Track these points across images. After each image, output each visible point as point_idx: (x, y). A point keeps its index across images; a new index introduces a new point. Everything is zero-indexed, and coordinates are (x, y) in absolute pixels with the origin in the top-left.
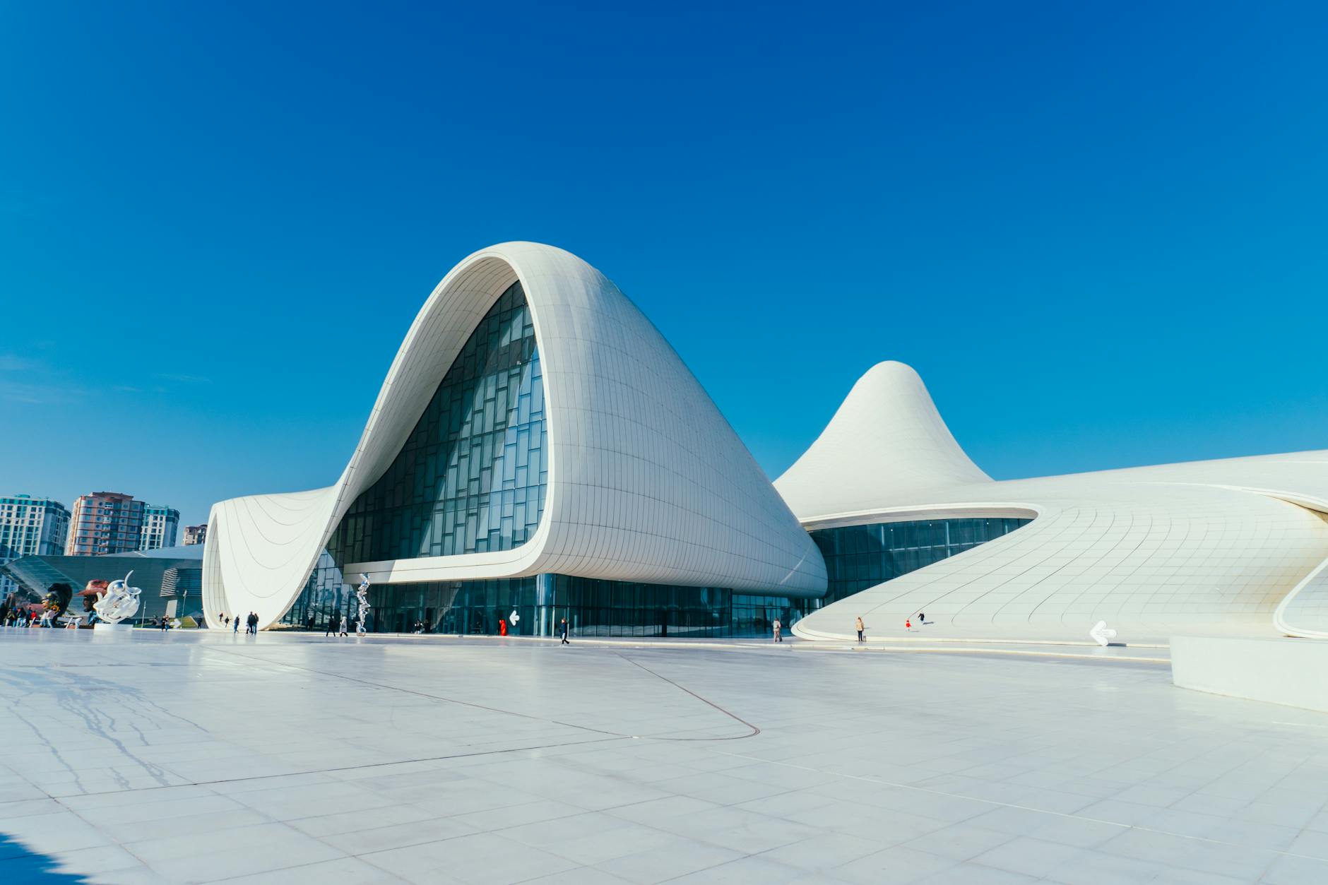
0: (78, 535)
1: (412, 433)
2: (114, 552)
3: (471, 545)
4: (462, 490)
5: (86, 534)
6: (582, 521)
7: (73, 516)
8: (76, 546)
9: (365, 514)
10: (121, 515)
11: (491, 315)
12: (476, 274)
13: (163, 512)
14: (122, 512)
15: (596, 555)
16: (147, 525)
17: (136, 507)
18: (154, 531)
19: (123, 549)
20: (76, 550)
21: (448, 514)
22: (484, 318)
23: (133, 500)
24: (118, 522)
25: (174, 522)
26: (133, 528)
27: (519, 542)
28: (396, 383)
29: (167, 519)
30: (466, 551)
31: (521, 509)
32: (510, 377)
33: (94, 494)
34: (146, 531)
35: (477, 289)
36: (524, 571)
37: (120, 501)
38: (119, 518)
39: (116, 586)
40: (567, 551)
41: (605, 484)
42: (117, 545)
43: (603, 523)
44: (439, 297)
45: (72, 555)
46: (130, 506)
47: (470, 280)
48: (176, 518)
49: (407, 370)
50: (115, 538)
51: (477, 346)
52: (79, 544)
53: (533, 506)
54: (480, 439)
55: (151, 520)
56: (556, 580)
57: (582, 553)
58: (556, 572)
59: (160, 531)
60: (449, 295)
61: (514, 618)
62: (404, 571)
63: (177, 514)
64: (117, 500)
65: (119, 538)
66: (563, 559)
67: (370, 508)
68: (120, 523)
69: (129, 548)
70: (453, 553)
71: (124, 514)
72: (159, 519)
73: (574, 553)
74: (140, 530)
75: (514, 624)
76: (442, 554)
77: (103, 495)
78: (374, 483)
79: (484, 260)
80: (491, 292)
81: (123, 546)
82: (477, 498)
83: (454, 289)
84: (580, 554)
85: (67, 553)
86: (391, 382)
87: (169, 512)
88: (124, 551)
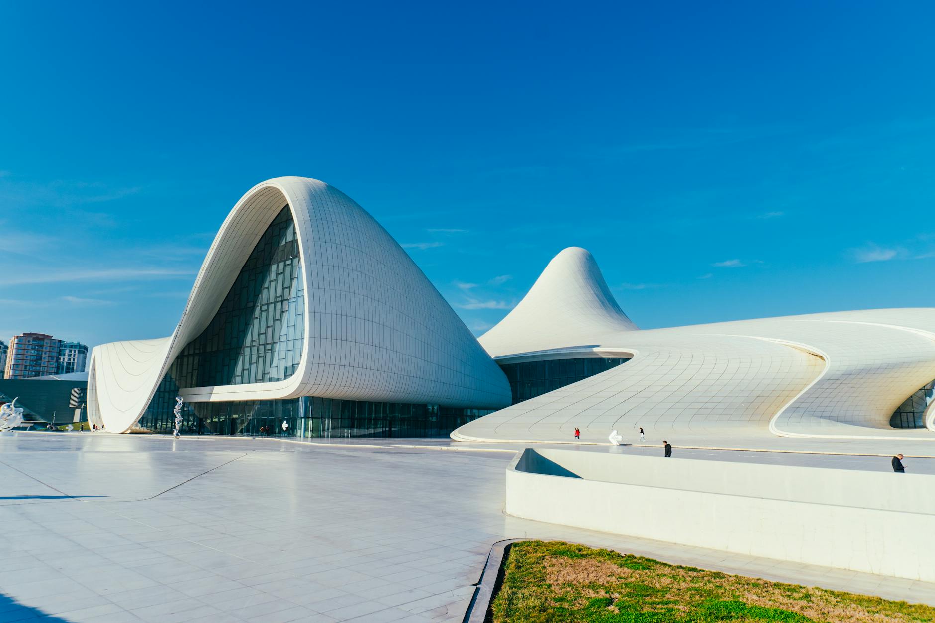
0: (13, 363)
1: (224, 301)
2: (39, 376)
3: (260, 377)
4: (254, 341)
5: (18, 362)
6: (327, 362)
7: (9, 348)
8: (11, 371)
9: (194, 355)
10: (44, 349)
11: (274, 224)
12: (261, 198)
13: (75, 346)
14: (44, 347)
15: (338, 384)
16: (64, 355)
17: (55, 343)
18: (70, 360)
19: (45, 373)
20: (11, 374)
21: (246, 356)
22: (270, 226)
23: (53, 338)
24: (42, 354)
25: (84, 353)
26: (52, 358)
27: (288, 376)
28: (209, 269)
29: (79, 352)
30: (256, 381)
31: (290, 353)
32: (285, 265)
33: (24, 334)
34: (64, 360)
35: (264, 206)
36: (290, 395)
37: (43, 339)
38: (42, 351)
39: (6, 407)
40: (318, 382)
41: (344, 338)
42: (41, 371)
43: (342, 364)
44: (236, 212)
45: (8, 378)
46: (51, 343)
47: (258, 200)
48: (85, 351)
49: (216, 261)
50: (40, 366)
51: (265, 244)
52: (13, 370)
53: (298, 351)
54: (266, 306)
55: (67, 352)
56: (312, 401)
57: (328, 383)
58: (312, 396)
59: (74, 360)
60: (243, 211)
61: (285, 425)
62: (220, 394)
63: (86, 348)
64: (39, 339)
65: (42, 365)
66: (315, 387)
67: (197, 351)
68: (44, 355)
69: (50, 373)
70: (249, 382)
71: (46, 348)
72: (73, 351)
73: (323, 383)
74: (58, 359)
75: (285, 429)
76: (242, 383)
77: (30, 335)
78: (199, 335)
79: (266, 188)
80: (273, 208)
81: (46, 371)
82: (263, 346)
83: (248, 206)
84: (327, 384)
85: (6, 377)
86: (205, 269)
87: (80, 346)
88: (46, 375)
